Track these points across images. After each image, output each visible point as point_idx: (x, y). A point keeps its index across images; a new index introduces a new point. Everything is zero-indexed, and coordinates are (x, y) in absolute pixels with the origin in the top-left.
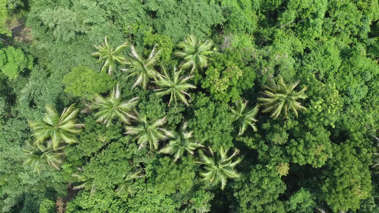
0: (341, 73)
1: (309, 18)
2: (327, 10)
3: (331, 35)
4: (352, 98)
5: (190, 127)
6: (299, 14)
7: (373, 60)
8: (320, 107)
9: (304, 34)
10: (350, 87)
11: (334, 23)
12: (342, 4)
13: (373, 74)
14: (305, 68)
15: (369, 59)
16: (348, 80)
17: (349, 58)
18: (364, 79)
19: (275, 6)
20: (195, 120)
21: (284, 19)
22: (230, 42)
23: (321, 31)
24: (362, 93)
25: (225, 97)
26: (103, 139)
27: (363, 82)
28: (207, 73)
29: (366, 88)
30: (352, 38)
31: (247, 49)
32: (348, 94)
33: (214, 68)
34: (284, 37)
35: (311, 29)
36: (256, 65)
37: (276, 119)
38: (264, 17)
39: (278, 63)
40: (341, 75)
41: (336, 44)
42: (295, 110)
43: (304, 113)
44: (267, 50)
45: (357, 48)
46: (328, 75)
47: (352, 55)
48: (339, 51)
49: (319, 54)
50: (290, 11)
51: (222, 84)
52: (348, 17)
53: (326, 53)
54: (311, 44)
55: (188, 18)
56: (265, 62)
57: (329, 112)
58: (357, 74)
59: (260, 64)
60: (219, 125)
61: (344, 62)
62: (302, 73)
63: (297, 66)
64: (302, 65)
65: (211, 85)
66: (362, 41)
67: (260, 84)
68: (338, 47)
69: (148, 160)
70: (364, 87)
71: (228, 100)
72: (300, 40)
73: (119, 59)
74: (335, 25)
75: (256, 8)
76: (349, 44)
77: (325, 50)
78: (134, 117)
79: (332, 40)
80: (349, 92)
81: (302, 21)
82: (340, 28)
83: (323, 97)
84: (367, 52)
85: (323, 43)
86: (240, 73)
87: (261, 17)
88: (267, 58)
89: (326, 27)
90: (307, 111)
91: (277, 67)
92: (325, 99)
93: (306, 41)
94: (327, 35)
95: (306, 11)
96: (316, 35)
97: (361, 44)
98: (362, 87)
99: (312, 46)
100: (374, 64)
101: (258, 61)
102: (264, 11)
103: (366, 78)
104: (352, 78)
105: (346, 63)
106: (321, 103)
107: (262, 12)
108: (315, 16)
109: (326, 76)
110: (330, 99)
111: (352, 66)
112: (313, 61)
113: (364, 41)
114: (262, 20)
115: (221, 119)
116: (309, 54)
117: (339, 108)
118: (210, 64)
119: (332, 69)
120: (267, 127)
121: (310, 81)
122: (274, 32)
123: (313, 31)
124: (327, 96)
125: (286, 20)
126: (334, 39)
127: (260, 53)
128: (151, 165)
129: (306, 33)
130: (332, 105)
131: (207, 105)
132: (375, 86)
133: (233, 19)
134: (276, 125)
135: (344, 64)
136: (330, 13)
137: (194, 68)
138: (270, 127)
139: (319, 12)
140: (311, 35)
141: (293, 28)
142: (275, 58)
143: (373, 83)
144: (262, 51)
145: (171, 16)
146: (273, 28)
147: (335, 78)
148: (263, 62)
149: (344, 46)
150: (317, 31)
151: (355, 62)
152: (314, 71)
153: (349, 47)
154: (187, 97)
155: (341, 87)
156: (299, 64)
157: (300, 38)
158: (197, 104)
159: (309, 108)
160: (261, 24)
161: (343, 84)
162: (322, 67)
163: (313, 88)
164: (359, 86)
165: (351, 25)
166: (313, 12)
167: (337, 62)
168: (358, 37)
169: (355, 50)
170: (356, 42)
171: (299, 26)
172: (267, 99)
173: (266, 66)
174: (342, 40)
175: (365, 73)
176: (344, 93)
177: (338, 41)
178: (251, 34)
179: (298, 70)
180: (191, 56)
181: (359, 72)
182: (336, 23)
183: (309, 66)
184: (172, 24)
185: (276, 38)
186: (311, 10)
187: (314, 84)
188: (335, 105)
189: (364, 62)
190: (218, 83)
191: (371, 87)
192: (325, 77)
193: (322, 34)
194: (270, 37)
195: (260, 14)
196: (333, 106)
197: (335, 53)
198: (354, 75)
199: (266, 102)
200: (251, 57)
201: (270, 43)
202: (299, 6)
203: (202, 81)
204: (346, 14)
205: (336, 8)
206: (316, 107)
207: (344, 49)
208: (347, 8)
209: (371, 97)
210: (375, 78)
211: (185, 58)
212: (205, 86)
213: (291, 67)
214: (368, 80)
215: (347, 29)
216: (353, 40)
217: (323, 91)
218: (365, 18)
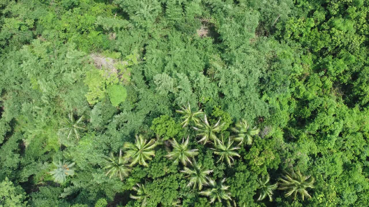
0: (340, 179)
1: (327, 133)
2: (341, 131)
3: (340, 149)
4: (344, 201)
5: (228, 182)
6: (321, 128)
7: (366, 178)
8: (321, 199)
9: (321, 142)
10: (344, 192)
11: (345, 142)
12: (353, 131)
13: (363, 188)
14: (315, 167)
15: (363, 176)
16: (344, 187)
17: (348, 171)
18: (356, 190)
19: (305, 116)
20: (233, 179)
21: (310, 128)
22: (269, 131)
23: (333, 145)
24: (352, 199)
25: (258, 170)
26: (166, 170)
27: (355, 191)
28: (251, 150)
29: (356, 197)
30: (354, 156)
31: (278, 140)
32: (342, 197)
33: (256, 148)
34: (306, 140)
35: (326, 141)
36: (283, 154)
37: (287, 197)
38: (294, 119)
39: (298, 158)
40: (339, 181)
41: (341, 157)
42: (303, 196)
43: (308, 200)
44: (293, 146)
45: (356, 166)
46: (330, 178)
47: (351, 169)
48: (343, 163)
49: (328, 161)
50: (316, 124)
51: (259, 161)
52: (355, 141)
53: (333, 161)
54: (324, 151)
55: (245, 107)
56: (289, 155)
57: (327, 205)
58: (352, 184)
59: (286, 154)
60: (249, 188)
61: (344, 172)
62: (312, 170)
63: (311, 164)
64: (314, 164)
65: (251, 158)
66: (361, 161)
67: (282, 168)
68: (343, 160)
69: (190, 196)
70: (354, 195)
71: (259, 173)
72: (317, 145)
73: (195, 120)
74: (344, 144)
75: (291, 112)
76: (351, 160)
77: (333, 159)
78: (191, 162)
79: (339, 154)
80: (343, 195)
81: (321, 132)
82: (347, 147)
83: (325, 193)
84: (363, 171)
85: (332, 153)
86: (273, 158)
87: (292, 119)
88: (292, 152)
89: (338, 143)
90: (311, 199)
91: (297, 160)
92: (325, 195)
93: (320, 148)
94: (337, 148)
95: (326, 127)
96: (329, 146)
97: (360, 163)
98: (353, 195)
99: (324, 153)
100: (366, 181)
101: (285, 151)
102: (296, 116)
103: (357, 190)
104: (348, 186)
105: (345, 173)
106: (322, 196)
107: (294, 116)
108: (332, 133)
109: (329, 178)
110: (329, 196)
111: (350, 177)
112: (322, 164)
113: (363, 161)
114: (292, 121)
115: (252, 185)
116: (321, 158)
117: (334, 205)
118: (254, 144)
119: (334, 174)
120: (279, 201)
121: (318, 178)
122: (300, 134)
123: (328, 143)
124: (327, 193)
125: (311, 129)
126: (341, 153)
127: (287, 146)
128: (190, 200)
129: (322, 143)
130: (329, 200)
131: (244, 172)
132: (363, 198)
133: (275, 117)
134: (286, 202)
135: (344, 174)
136: (343, 134)
137: (241, 142)
138: (281, 201)
139: (335, 131)
140: (326, 145)
141: (314, 135)
142: (297, 154)
143: (362, 195)
144: (289, 145)
145: (234, 101)
146: (299, 131)
147: (335, 181)
148: (288, 154)
149: (347, 161)
150: (331, 144)
151: (353, 175)
152: (321, 171)
153: (350, 163)
154: (231, 161)
155: (338, 190)
156: (312, 163)
157: (317, 144)
158: (237, 169)
159: (313, 197)
160: (290, 123)
161: (340, 188)
162: (328, 170)
163: (319, 184)
164: (351, 193)
165: (355, 148)
166: (331, 129)
167: (339, 170)
168: (359, 157)
169: (355, 166)
170: (357, 160)
171: (319, 136)
172: (286, 181)
173: (290, 157)
174: (346, 156)
175: (358, 186)
176: (340, 195)
177: (343, 155)
178: (281, 129)
179: (310, 166)
180: (243, 135)
181: (354, 183)
182: (345, 143)
183: (319, 167)
184: (233, 106)
185: (300, 138)
186: (330, 127)
187: (321, 181)
188: (332, 201)
189: (359, 177)
190: (257, 159)
191: (360, 197)
192: (327, 178)
193: (333, 147)
194: (296, 136)
195: (292, 116)
196: (330, 202)
197: (339, 164)
198: (349, 184)
199: (285, 183)
200: (281, 147)
201: (295, 141)
202: (322, 123)
203: (245, 154)
204: (354, 139)
205: (348, 133)
206: (318, 198)
207: (346, 162)
208: (356, 136)
209: (358, 205)
210: (364, 191)
211: (239, 135)
212: (247, 158)
213: (306, 163)
214: (359, 191)
215: (352, 150)
216: (355, 158)
217: (325, 189)
218: (367, 146)
